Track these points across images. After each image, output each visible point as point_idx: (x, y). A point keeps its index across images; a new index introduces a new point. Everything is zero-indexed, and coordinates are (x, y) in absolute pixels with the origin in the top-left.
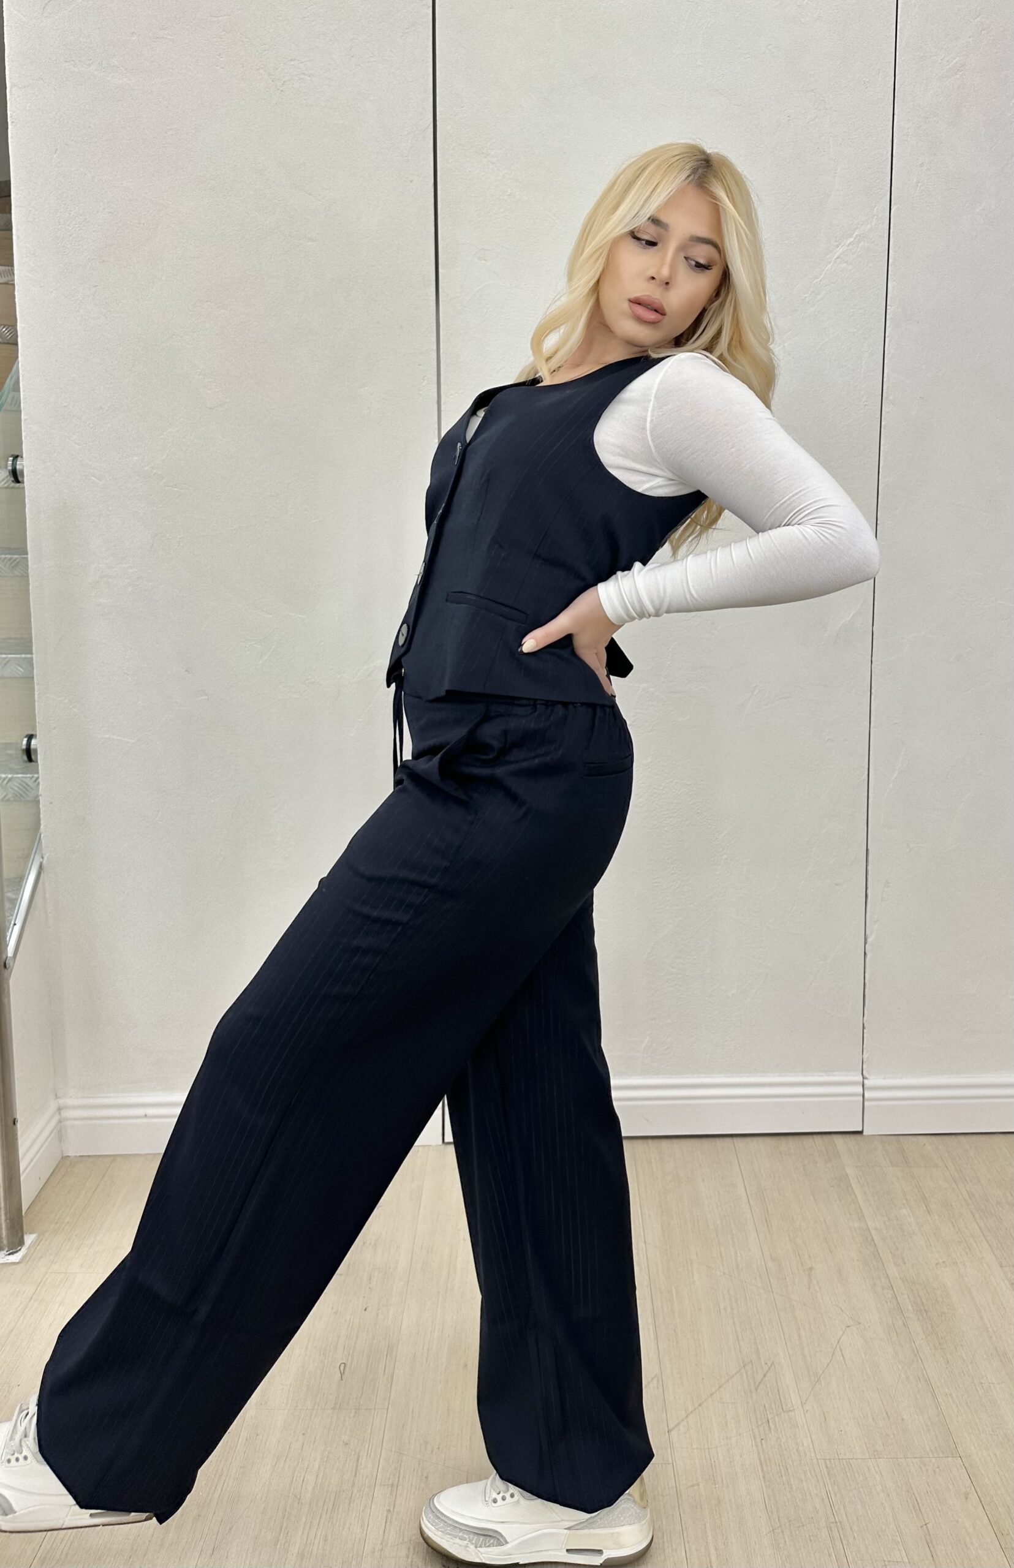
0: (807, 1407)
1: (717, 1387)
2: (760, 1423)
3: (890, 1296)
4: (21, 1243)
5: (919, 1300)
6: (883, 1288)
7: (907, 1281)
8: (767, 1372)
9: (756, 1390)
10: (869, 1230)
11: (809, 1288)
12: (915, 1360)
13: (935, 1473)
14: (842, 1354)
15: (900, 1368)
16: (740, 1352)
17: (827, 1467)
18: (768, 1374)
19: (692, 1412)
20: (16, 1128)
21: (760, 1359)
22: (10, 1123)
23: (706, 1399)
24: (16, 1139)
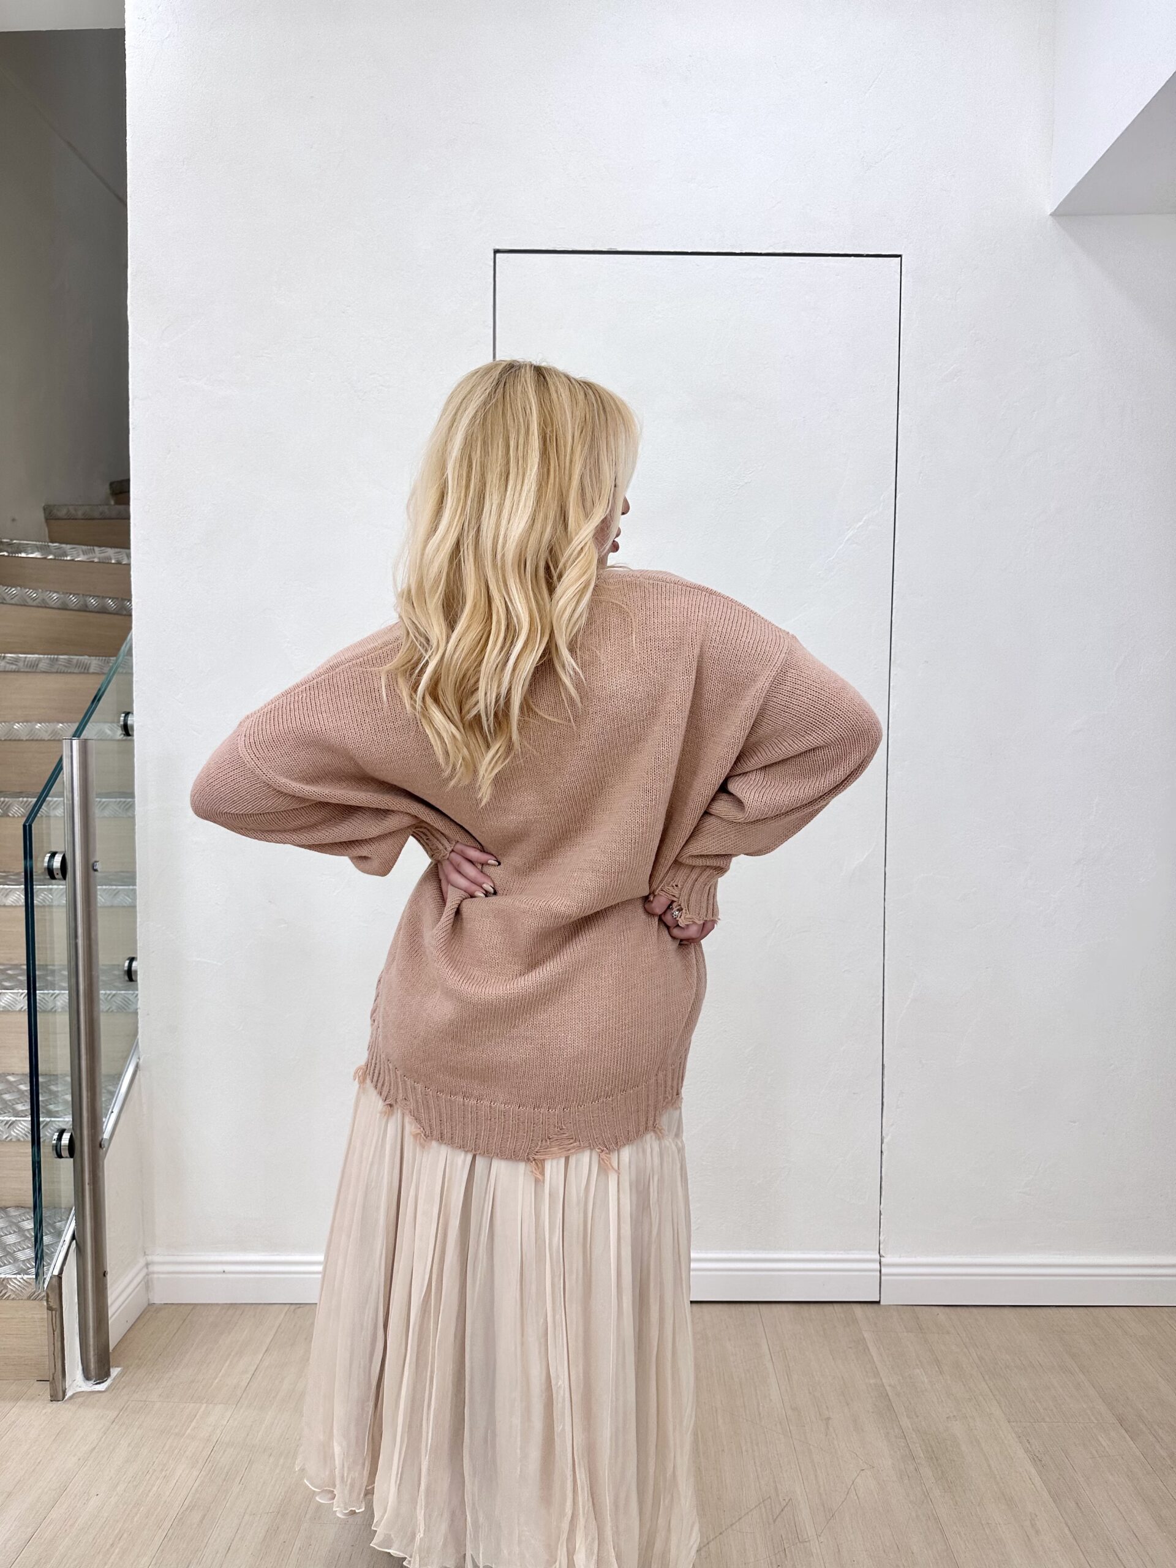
0: (821, 1539)
1: (737, 1519)
2: (777, 1551)
3: (903, 1445)
4: (108, 1375)
5: (930, 1449)
6: (895, 1436)
7: (919, 1431)
8: (785, 1507)
9: (774, 1521)
10: (884, 1386)
11: (826, 1435)
12: (925, 1501)
14: (856, 1495)
15: (911, 1507)
16: (760, 1488)
18: (786, 1509)
19: (713, 1539)
20: (107, 1280)
21: (778, 1495)
22: (101, 1275)
23: (726, 1529)
24: (106, 1288)
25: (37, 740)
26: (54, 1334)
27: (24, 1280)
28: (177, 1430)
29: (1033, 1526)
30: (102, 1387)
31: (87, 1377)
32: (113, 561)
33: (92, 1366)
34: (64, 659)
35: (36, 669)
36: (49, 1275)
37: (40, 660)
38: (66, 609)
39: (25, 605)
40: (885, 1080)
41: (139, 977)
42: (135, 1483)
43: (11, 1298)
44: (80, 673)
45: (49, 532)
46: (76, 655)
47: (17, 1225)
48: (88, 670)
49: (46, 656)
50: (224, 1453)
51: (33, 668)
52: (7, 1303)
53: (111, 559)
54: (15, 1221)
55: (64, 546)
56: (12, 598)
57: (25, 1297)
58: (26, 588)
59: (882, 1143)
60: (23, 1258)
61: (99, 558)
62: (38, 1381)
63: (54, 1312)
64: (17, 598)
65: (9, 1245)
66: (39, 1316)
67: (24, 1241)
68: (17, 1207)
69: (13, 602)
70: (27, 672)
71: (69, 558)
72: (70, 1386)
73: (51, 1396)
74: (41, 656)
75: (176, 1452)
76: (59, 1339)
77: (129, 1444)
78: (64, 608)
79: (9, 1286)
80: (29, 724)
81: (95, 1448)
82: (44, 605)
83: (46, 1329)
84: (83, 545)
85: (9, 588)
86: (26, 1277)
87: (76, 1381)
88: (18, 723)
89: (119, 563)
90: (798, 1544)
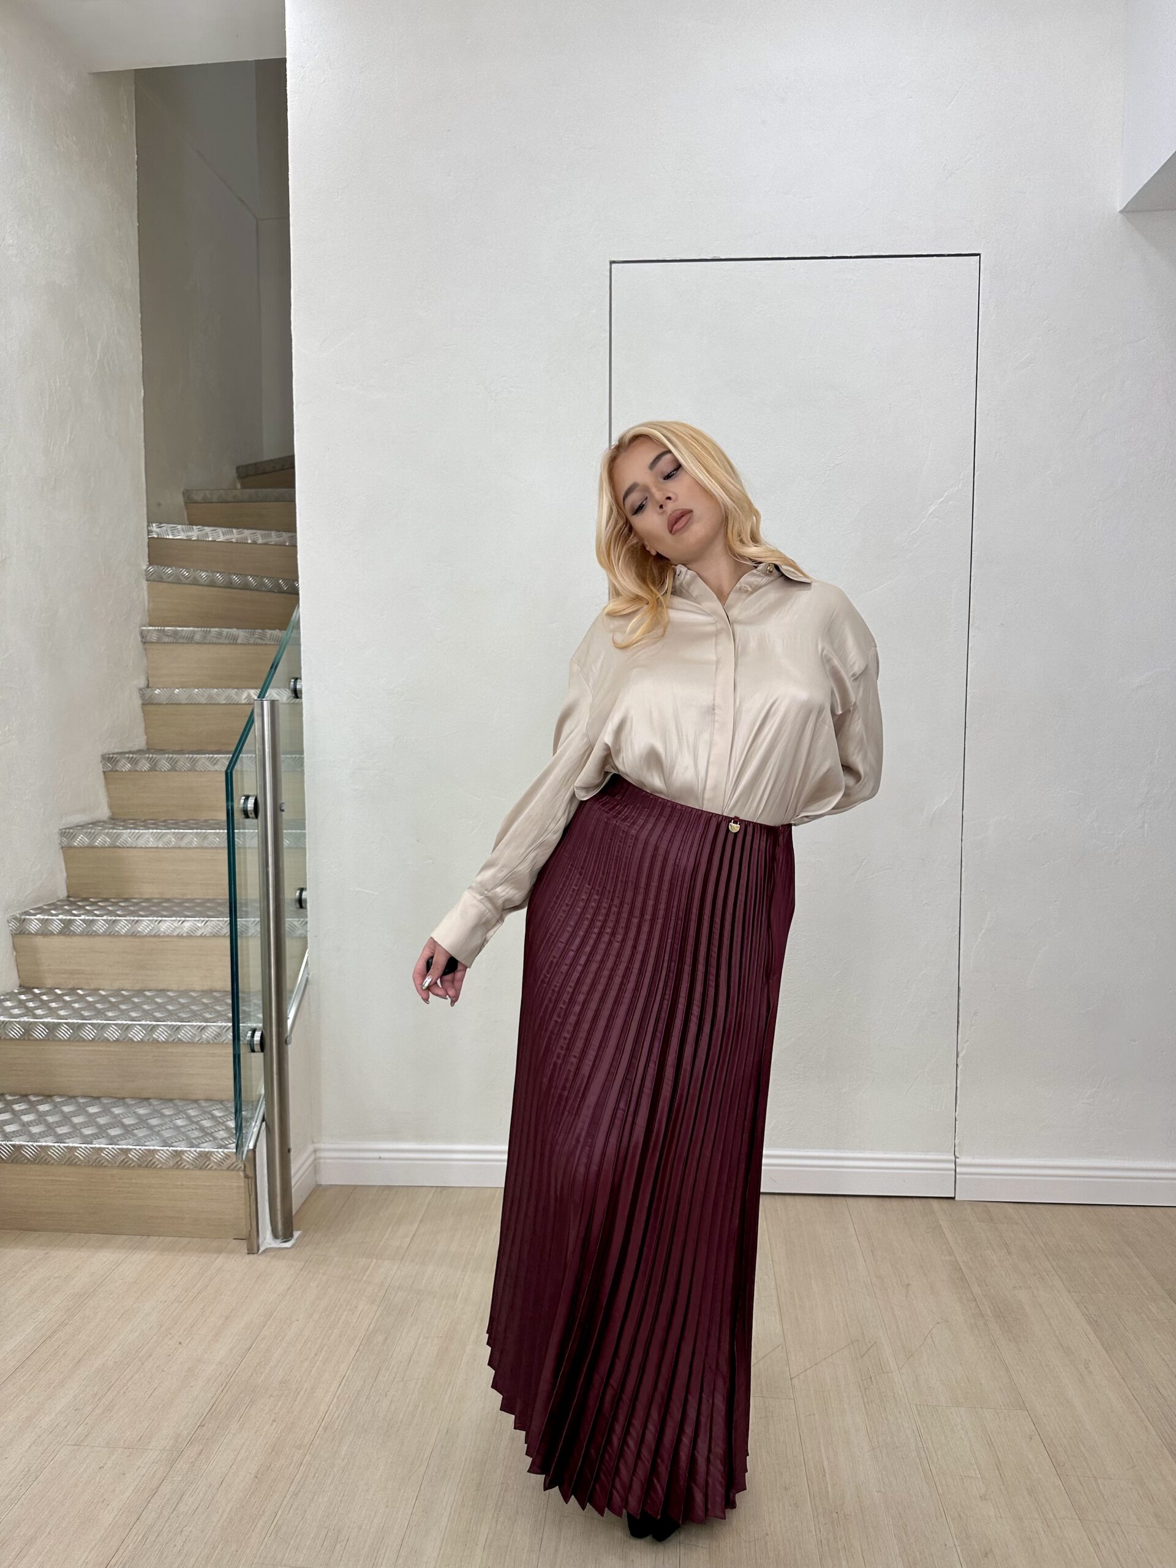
0: (903, 1371)
1: (830, 1354)
2: (864, 1378)
3: (974, 1306)
4: (292, 1235)
5: (997, 1310)
7: (988, 1296)
8: (871, 1347)
9: (862, 1357)
10: (958, 1262)
13: (1006, 1420)
14: (933, 1340)
15: (981, 1352)
16: (849, 1333)
17: (918, 1410)
18: (872, 1349)
19: (809, 1368)
20: (290, 1155)
21: (865, 1339)
22: (285, 1152)
23: (820, 1361)
24: (290, 1163)
25: (194, 704)
26: (250, 1198)
27: (224, 1153)
28: (355, 1277)
29: (1086, 1368)
30: (288, 1245)
31: (275, 1235)
32: (249, 542)
33: (280, 1227)
34: (215, 631)
35: (191, 641)
36: (246, 1149)
37: (194, 631)
38: (213, 586)
39: (179, 583)
40: (960, 1001)
41: (308, 905)
42: (326, 1313)
43: (213, 1168)
44: (230, 644)
45: (188, 515)
46: (227, 628)
47: (209, 1113)
48: (236, 641)
49: (200, 629)
50: (396, 1294)
51: (190, 640)
52: (210, 1172)
53: (247, 539)
54: (208, 1110)
55: (206, 528)
56: (168, 578)
57: (225, 1168)
58: (180, 568)
59: (957, 1056)
60: (220, 1137)
61: (237, 539)
62: (234, 1239)
63: (250, 1180)
64: (172, 576)
65: (207, 1127)
66: (236, 1184)
67: (218, 1124)
68: (207, 1100)
69: (170, 580)
70: (184, 643)
71: (210, 539)
72: (262, 1242)
73: (248, 1250)
74: (196, 629)
75: (357, 1291)
76: (254, 1203)
77: (317, 1286)
78: (212, 584)
79: (212, 1158)
80: (188, 689)
81: (289, 1288)
82: (195, 582)
83: (243, 1196)
84: (224, 527)
85: (166, 568)
86: (226, 1150)
87: (267, 1239)
88: (178, 688)
89: (254, 543)
90: (882, 1375)
